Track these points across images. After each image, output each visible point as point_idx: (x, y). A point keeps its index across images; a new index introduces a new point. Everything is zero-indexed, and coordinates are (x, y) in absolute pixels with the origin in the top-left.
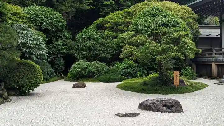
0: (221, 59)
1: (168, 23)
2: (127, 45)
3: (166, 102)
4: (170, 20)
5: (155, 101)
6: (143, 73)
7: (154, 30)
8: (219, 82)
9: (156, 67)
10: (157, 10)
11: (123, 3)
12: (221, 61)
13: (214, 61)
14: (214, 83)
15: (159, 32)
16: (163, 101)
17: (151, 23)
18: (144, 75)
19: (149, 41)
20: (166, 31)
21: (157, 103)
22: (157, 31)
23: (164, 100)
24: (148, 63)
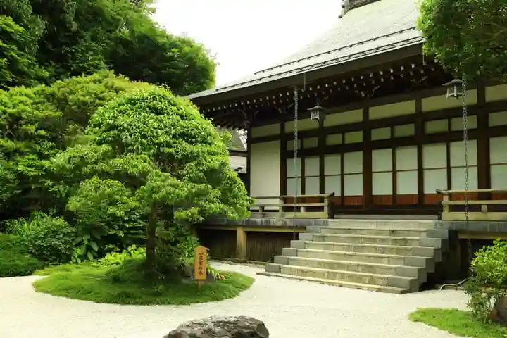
0: (259, 220)
1: (193, 132)
2: (95, 179)
3: (237, 327)
4: (197, 128)
5: (211, 325)
6: (89, 249)
7: (163, 146)
8: (266, 271)
9: (123, 235)
10: (164, 99)
11: (26, 69)
12: (259, 224)
13: (241, 224)
14: (258, 274)
15: (175, 152)
16: (230, 323)
17: (154, 128)
18: (90, 256)
19: (158, 171)
20: (191, 153)
21: (217, 329)
22: (171, 150)
23: (232, 320)
24: (103, 224)
